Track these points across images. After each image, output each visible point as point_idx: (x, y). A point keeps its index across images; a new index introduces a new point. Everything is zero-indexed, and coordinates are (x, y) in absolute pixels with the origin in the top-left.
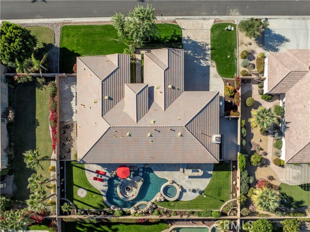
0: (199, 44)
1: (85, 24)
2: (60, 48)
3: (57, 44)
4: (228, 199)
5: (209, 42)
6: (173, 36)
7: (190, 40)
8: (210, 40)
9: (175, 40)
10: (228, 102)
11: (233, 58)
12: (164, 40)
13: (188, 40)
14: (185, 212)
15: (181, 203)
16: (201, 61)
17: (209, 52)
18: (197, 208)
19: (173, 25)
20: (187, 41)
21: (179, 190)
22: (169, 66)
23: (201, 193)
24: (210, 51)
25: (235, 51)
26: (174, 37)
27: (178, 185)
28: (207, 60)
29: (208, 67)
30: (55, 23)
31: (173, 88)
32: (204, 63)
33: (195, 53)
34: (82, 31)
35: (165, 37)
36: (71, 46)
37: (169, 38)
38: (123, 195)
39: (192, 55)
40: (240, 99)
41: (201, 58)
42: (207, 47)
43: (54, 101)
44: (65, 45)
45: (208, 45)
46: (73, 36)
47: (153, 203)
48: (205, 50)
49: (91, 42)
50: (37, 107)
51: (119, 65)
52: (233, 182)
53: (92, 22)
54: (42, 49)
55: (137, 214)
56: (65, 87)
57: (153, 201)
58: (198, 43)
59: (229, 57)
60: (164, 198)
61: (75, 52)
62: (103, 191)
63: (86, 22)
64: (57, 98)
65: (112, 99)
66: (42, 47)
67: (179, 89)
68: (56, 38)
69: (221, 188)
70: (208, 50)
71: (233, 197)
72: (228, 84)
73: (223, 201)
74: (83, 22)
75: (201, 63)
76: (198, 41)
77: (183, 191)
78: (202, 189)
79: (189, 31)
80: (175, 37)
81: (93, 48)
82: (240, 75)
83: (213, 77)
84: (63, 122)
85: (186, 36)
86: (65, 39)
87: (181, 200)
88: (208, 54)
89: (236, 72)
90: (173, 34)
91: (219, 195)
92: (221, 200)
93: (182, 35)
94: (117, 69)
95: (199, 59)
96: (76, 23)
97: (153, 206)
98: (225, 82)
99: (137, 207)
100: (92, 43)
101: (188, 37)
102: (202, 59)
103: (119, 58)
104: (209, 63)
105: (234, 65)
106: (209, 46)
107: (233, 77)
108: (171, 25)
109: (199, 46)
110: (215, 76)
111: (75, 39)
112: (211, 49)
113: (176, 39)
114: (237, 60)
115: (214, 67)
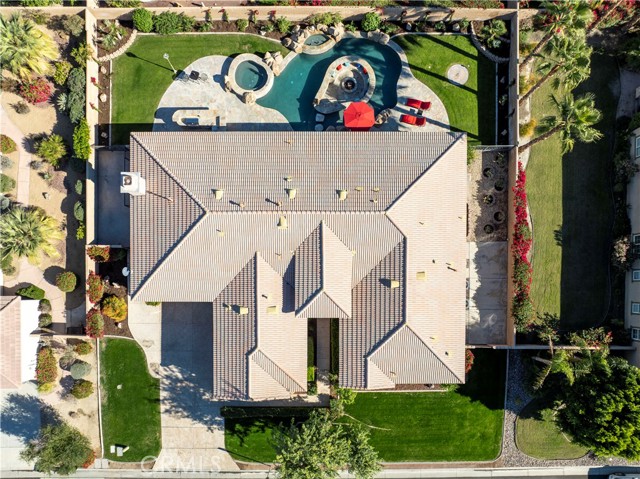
0: (186, 414)
1: (445, 463)
2: (502, 407)
3: (509, 417)
4: (118, 61)
5: (165, 418)
6: (246, 434)
7: (206, 423)
8: (163, 424)
9: (242, 425)
10: (120, 285)
11: (109, 383)
12: (266, 425)
13: (212, 424)
14: (218, 29)
15: (226, 50)
16: (180, 376)
17: (163, 394)
18: (190, 40)
19: (245, 458)
20: (213, 422)
21: (230, 79)
22: (247, 359)
23: (180, 74)
24: (161, 398)
25: (106, 399)
26: (243, 430)
27: (232, 91)
28: (167, 377)
29: (164, 363)
30: (512, 465)
31: (236, 309)
32: (175, 370)
33: (195, 394)
34: (451, 448)
35: (264, 431)
36: (477, 415)
37: (254, 429)
38: (361, 68)
39: (202, 390)
40: (87, 287)
41: (181, 381)
42: (168, 407)
43: (520, 285)
44: (491, 415)
45: (167, 411)
46: (473, 436)
47: (291, 48)
48: (173, 399)
49: (433, 423)
50: (559, 275)
51: (366, 362)
52: (108, 99)
53: (429, 467)
54: (545, 408)
55: (329, 20)
56: (493, 320)
57: (292, 56)
58: (188, 417)
59: (119, 387)
60: (264, 61)
61: (469, 399)
62: (407, 75)
63: (442, 467)
64: (513, 291)
65: (381, 281)
66: (543, 412)
67: (225, 305)
68: (511, 432)
69: (134, 86)
70: (165, 399)
71: (107, 64)
72: (120, 326)
73: (129, 54)
74: (449, 467)
75: (181, 372)
76: (189, 421)
77: (220, 79)
78: (177, 84)
79: (208, 446)
80: (239, 431)
81: (427, 409)
82: (93, 346)
83: (153, 342)
84: (499, 239)
85: (216, 432)
86: (491, 431)
87: (226, 57)
88: (164, 389)
89: (102, 353)
90: (246, 439)
91: (138, 70)
92: (134, 56)
93: (225, 434)
94: (370, 353)
95: (186, 379)
96: (467, 466)
97: (290, 41)
98: (125, 331)
99: (328, 39)
100: (429, 420)
101: (212, 431)
102: (177, 380)
103: (366, 380)
104: (163, 371)
105: (107, 368)
106: (163, 408)
107: (110, 340)
108: (250, 460)
109: (184, 409)
110: (150, 343)
111: (468, 429)
112: (158, 400)
113: (238, 426)
114: (102, 379)
115: (152, 365)
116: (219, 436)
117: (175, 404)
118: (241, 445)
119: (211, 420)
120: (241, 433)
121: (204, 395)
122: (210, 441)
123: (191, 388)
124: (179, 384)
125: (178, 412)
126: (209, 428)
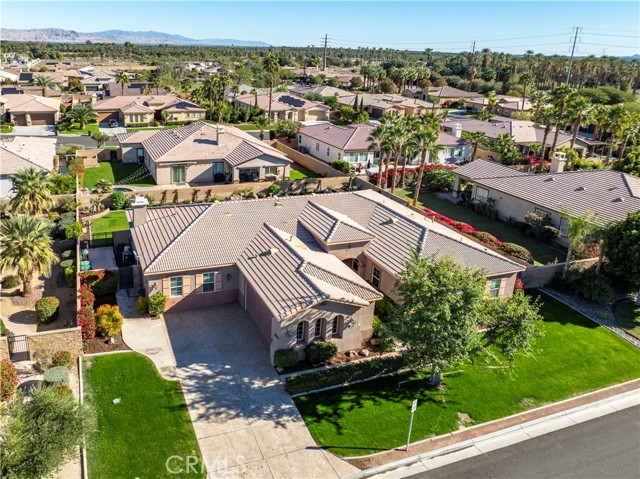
0: (233, 413)
5: (200, 429)
6: (337, 414)
7: (269, 417)
8: (199, 434)
12: (360, 396)
16: (209, 372)
17: (189, 398)
20: (281, 414)
24: (188, 402)
26: (331, 411)
28: (190, 378)
29: (181, 364)
32: (198, 368)
33: (238, 386)
35: (361, 406)
39: (246, 380)
42: (202, 411)
45: (201, 417)
48: (207, 400)
58: (238, 416)
59: (116, 402)
70: (195, 402)
72: (112, 341)
75: (209, 368)
76: (241, 421)
79: (288, 449)
80: (326, 414)
83: (160, 349)
85: (291, 425)
88: (190, 391)
89: (87, 372)
90: (341, 421)
93: (307, 425)
102: (206, 377)
104: (181, 373)
106: (193, 414)
107: (96, 359)
109: (229, 408)
112: (184, 407)
113: (321, 409)
115: (164, 369)
116: (298, 430)
117: (212, 404)
118: (340, 434)
119: (275, 411)
120: (330, 416)
121: (253, 384)
122: (288, 440)
123: (229, 381)
124: (210, 381)
125: (220, 414)
126: (278, 423)
